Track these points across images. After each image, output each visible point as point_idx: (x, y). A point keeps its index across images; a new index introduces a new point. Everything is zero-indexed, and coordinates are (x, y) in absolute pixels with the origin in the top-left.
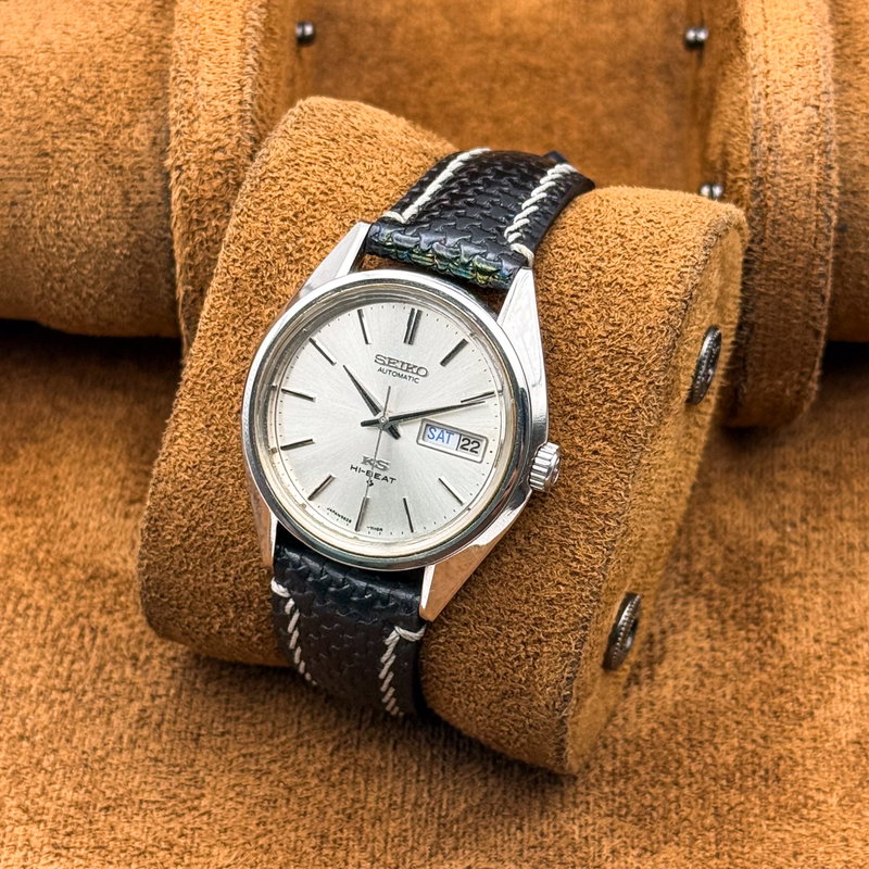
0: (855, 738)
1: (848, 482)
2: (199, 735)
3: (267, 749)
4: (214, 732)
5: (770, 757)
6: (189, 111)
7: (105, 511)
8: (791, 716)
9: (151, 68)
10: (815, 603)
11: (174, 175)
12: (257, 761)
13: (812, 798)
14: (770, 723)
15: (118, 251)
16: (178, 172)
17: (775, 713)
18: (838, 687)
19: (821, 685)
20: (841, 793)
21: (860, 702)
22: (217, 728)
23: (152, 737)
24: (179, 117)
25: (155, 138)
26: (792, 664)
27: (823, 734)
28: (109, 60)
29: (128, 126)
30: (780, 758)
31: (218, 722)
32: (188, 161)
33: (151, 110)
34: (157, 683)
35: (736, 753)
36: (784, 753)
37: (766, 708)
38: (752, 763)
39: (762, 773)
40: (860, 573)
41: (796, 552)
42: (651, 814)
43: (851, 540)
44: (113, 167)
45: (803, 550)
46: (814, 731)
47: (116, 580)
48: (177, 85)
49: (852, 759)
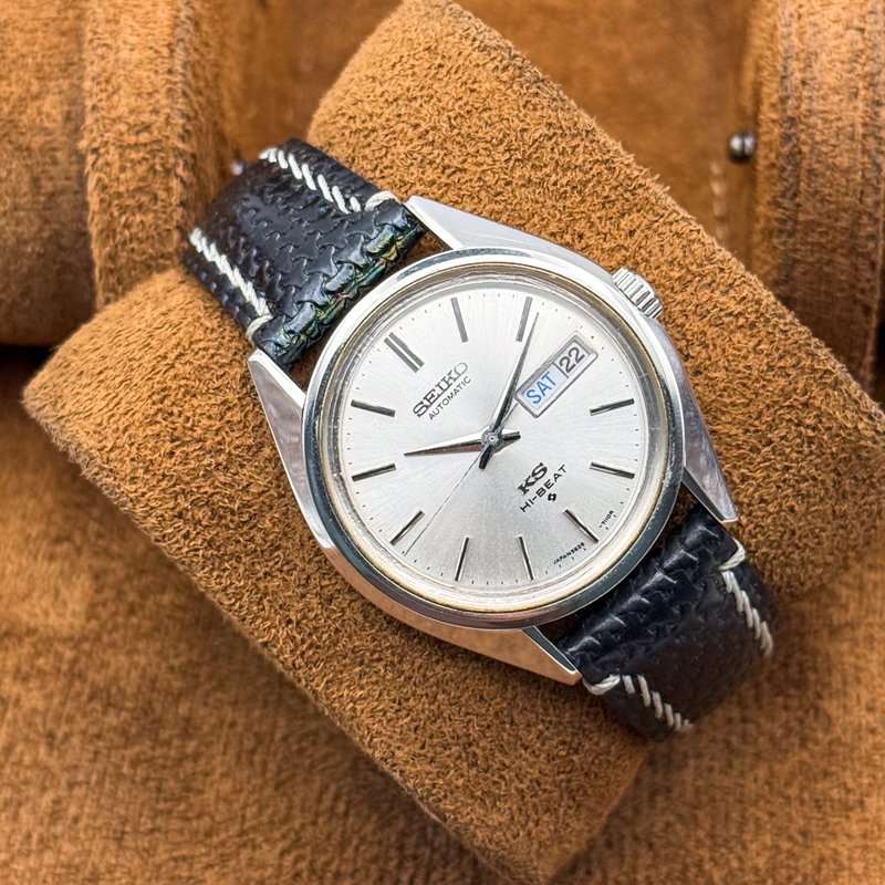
2: (123, 833)
3: (203, 850)
4: (142, 829)
5: (810, 857)
6: (107, 81)
7: (26, 552)
8: (836, 805)
9: (66, 26)
10: (868, 661)
11: (90, 158)
14: (811, 815)
15: (29, 249)
16: (94, 156)
17: (817, 801)
19: (875, 766)
22: (145, 823)
23: (67, 836)
24: (96, 89)
25: (69, 113)
26: (839, 739)
27: (875, 828)
28: (15, 17)
29: (37, 97)
30: (822, 860)
32: (106, 143)
33: (64, 78)
34: (76, 767)
35: (768, 854)
36: (827, 853)
37: (806, 796)
38: (788, 867)
41: (848, 596)
44: (19, 148)
45: (857, 594)
47: (35, 638)
48: (94, 49)
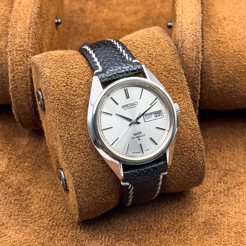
0: (204, 221)
1: (209, 151)
5: (178, 226)
8: (186, 215)
12: (27, 223)
13: (189, 238)
14: (179, 216)
17: (181, 214)
18: (200, 207)
19: (195, 207)
20: (198, 237)
21: (206, 211)
26: (187, 200)
27: (194, 220)
31: (17, 212)
35: (168, 225)
36: (182, 225)
37: (178, 212)
38: (172, 227)
39: (175, 230)
40: (210, 176)
42: (141, 241)
43: (209, 167)
46: (192, 219)
49: (202, 227)
